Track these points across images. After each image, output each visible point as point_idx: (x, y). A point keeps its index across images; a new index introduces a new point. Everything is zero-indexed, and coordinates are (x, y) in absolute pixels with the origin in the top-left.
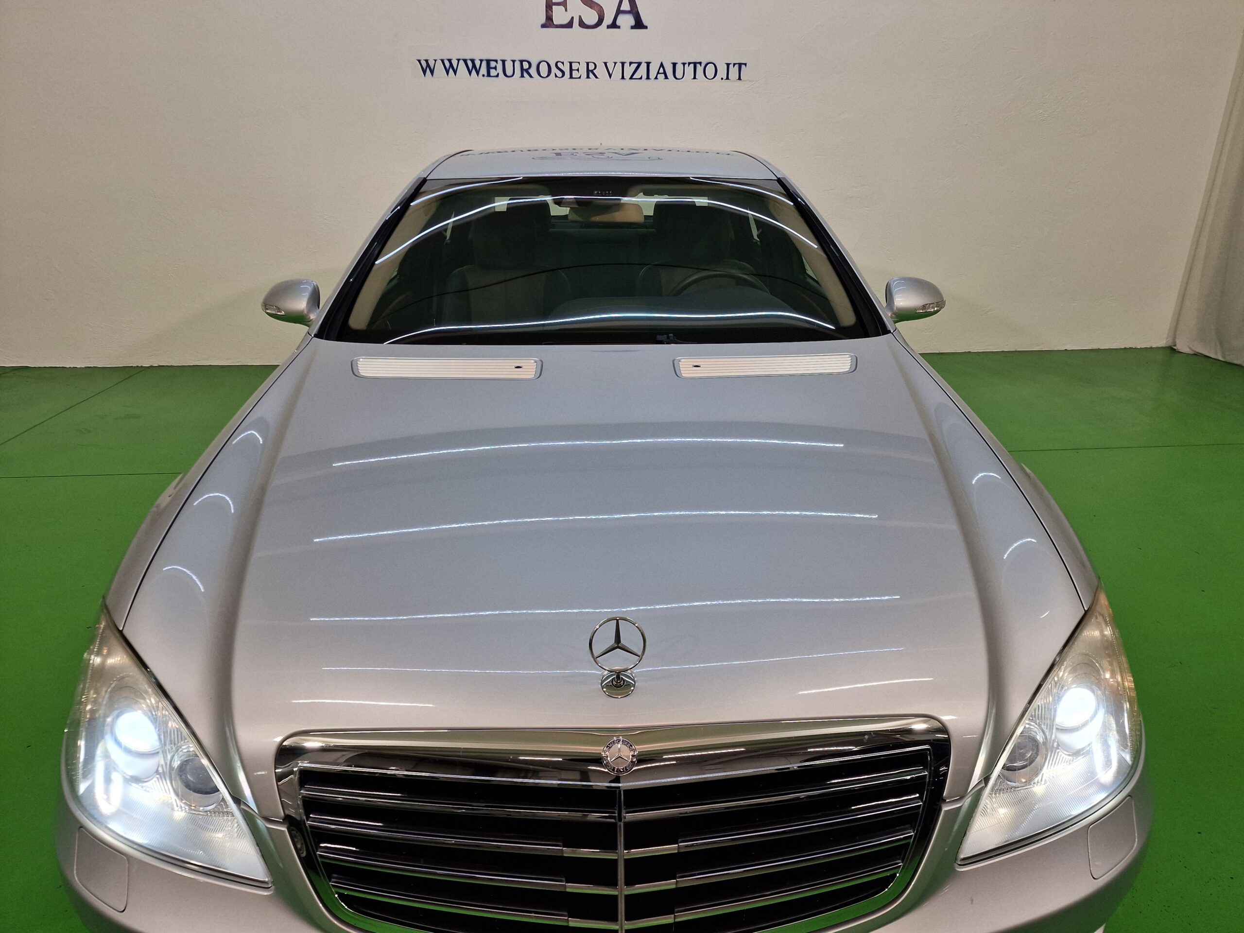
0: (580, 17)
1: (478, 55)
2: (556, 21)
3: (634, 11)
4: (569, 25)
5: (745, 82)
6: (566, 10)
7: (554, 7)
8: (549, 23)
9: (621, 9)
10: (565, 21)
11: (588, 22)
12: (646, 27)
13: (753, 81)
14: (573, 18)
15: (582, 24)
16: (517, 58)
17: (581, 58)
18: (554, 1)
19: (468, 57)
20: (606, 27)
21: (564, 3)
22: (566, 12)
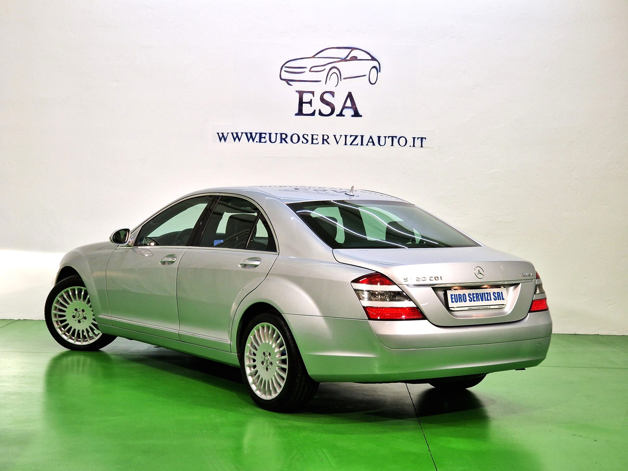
0: (320, 110)
1: (255, 130)
2: (304, 112)
3: (354, 106)
4: (313, 114)
5: (425, 149)
6: (311, 106)
7: (304, 104)
8: (300, 113)
9: (346, 106)
10: (311, 112)
11: (324, 112)
12: (361, 116)
13: (431, 148)
14: (315, 110)
15: (321, 114)
16: (279, 132)
17: (319, 133)
18: (304, 101)
19: (248, 131)
20: (336, 115)
21: (310, 103)
22: (311, 107)
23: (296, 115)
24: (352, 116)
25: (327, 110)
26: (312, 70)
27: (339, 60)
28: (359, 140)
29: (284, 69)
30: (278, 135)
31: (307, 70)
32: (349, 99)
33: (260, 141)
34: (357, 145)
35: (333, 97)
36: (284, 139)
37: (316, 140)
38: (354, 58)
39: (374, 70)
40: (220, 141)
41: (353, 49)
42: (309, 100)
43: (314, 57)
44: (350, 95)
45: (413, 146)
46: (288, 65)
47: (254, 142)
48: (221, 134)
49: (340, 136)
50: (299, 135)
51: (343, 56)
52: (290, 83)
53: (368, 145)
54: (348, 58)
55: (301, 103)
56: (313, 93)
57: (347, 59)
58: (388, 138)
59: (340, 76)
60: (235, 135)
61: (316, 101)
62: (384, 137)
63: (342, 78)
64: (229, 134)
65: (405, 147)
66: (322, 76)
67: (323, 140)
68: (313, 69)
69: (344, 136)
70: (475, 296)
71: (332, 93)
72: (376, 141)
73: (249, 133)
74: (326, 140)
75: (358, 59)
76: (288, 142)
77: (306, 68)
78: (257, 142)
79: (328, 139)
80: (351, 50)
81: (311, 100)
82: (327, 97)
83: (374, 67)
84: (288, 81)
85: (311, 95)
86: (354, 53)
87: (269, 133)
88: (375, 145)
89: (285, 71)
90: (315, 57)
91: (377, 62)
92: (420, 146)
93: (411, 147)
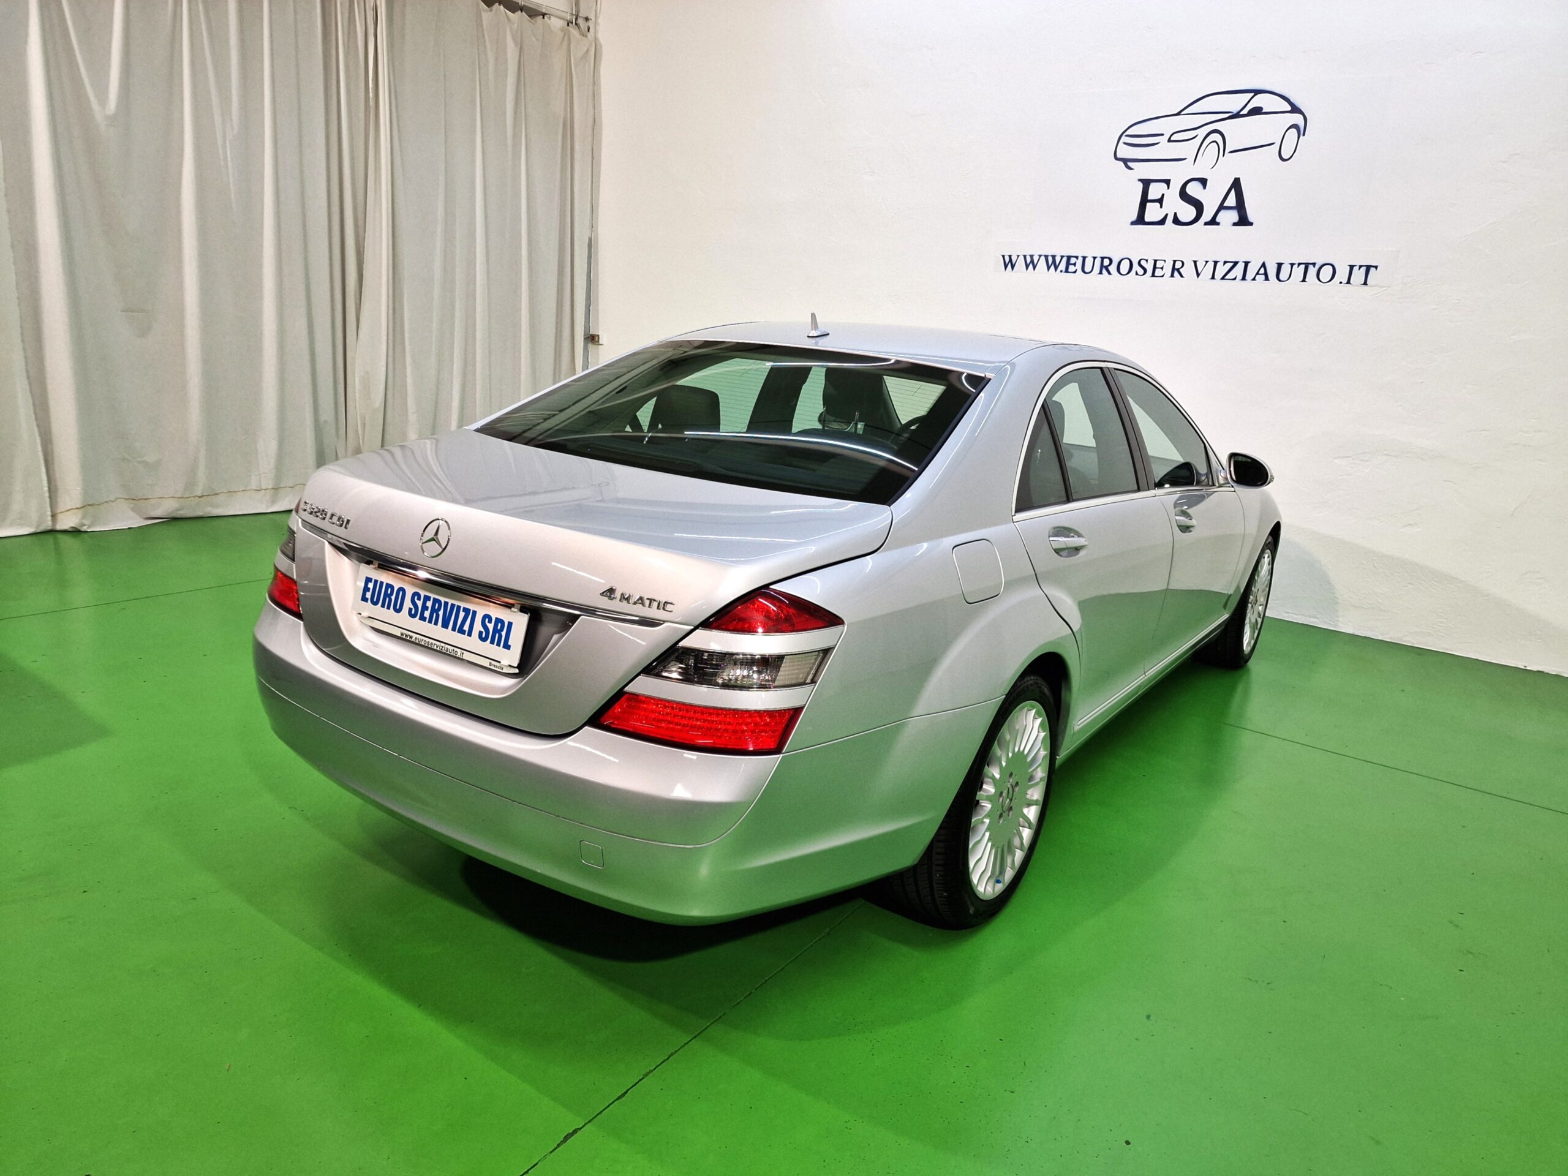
0: (1175, 214)
1: (1059, 250)
2: (1148, 218)
3: (1240, 206)
4: (1162, 222)
5: (1372, 288)
6: (1161, 207)
8: (1140, 220)
9: (1225, 204)
10: (1159, 218)
11: (1182, 218)
12: (1251, 224)
13: (1383, 287)
14: (1167, 215)
15: (1176, 221)
16: (1099, 255)
18: (1150, 198)
19: (1049, 253)
20: (1203, 223)
21: (1160, 201)
22: (1161, 209)
23: (1133, 223)
24: (1235, 224)
25: (1188, 212)
26: (1174, 138)
27: (1227, 115)
29: (1124, 139)
30: (1096, 260)
32: (1233, 191)
34: (1235, 279)
37: (1161, 270)
38: (1257, 111)
39: (1294, 131)
41: (1257, 92)
42: (1159, 197)
43: (1179, 114)
44: (1236, 184)
46: (1132, 131)
49: (1205, 263)
51: (1235, 110)
52: (1130, 164)
54: (1245, 112)
55: (1144, 201)
56: (1167, 182)
57: (1242, 113)
59: (1223, 149)
60: (1029, 260)
61: (1172, 197)
63: (1227, 151)
66: (1189, 150)
67: (1174, 269)
68: (1176, 137)
69: (1213, 263)
70: (429, 604)
71: (1203, 182)
72: (1272, 273)
74: (1178, 270)
75: (1264, 111)
77: (1162, 135)
80: (1252, 94)
81: (1163, 195)
82: (1194, 190)
83: (1295, 126)
84: (1125, 161)
85: (1165, 185)
86: (1258, 101)
89: (1125, 143)
90: (1182, 113)
91: (1301, 116)
92: (1363, 283)
93: (1342, 284)
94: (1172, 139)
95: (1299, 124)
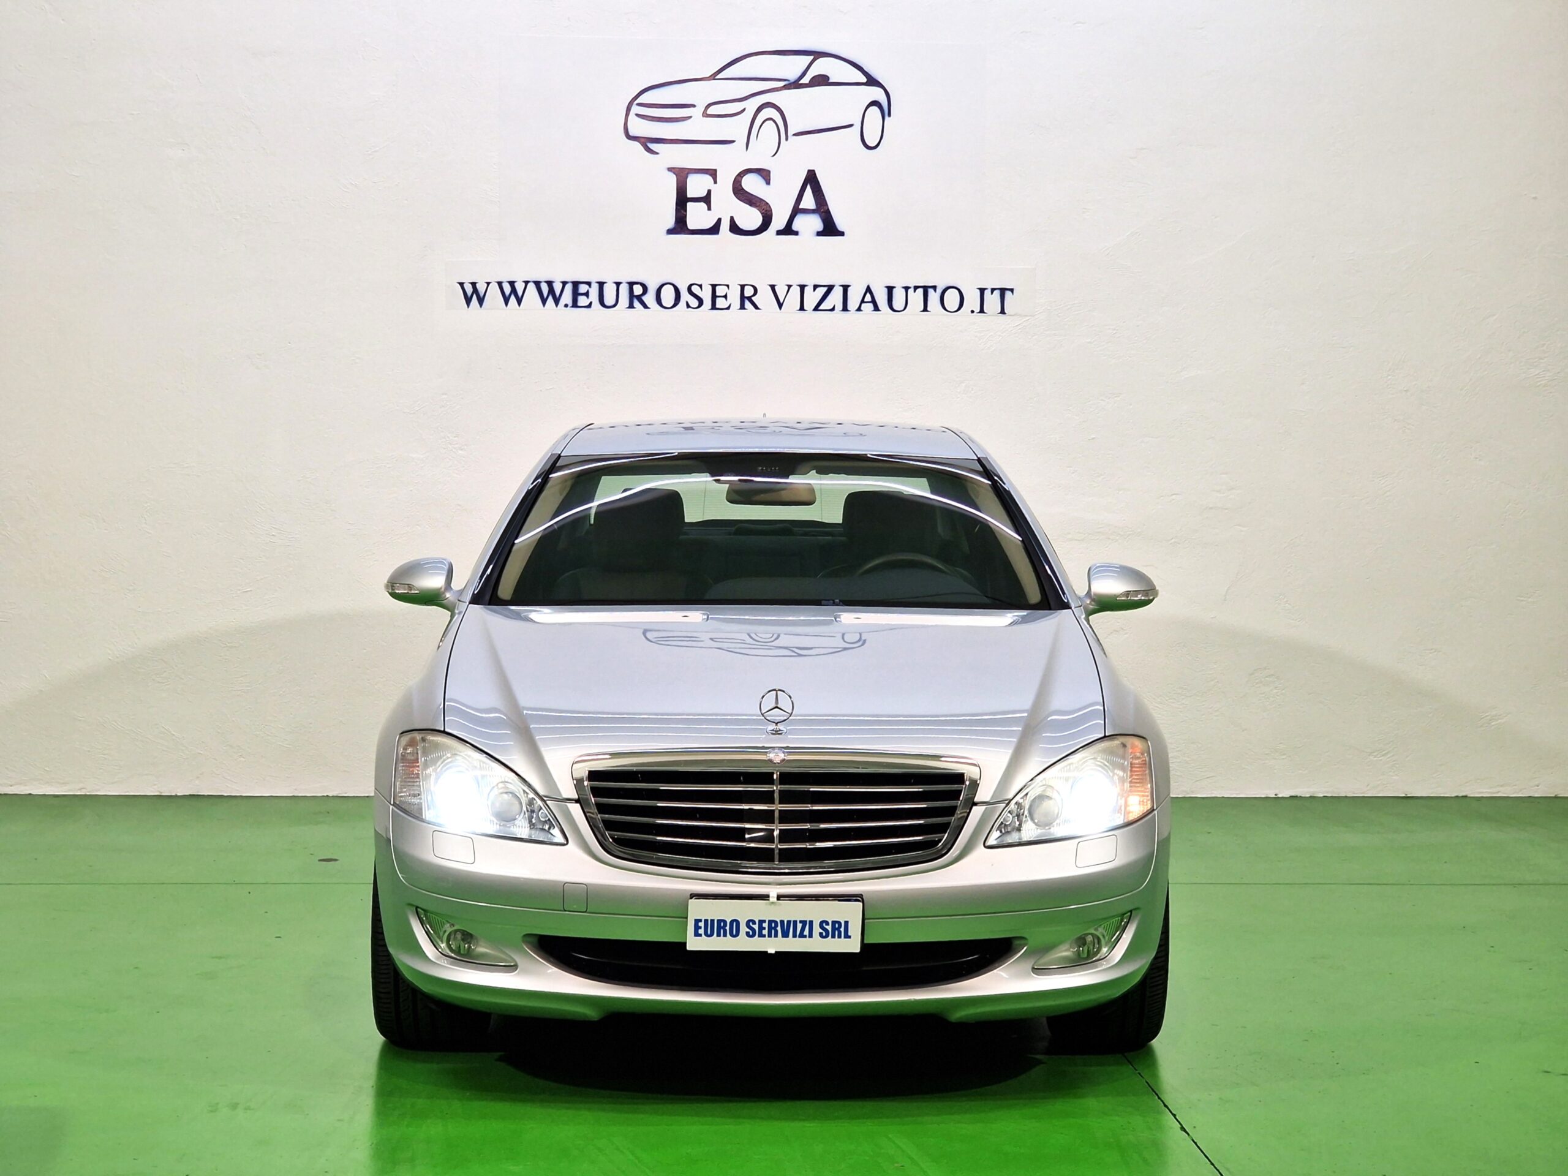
0: (732, 219)
1: (560, 275)
2: (691, 224)
3: (822, 209)
4: (715, 230)
5: (1012, 318)
6: (709, 208)
8: (680, 226)
9: (801, 207)
10: (709, 224)
11: (742, 225)
12: (842, 234)
13: (1026, 316)
14: (719, 220)
15: (735, 228)
16: (625, 278)
17: (732, 280)
18: (689, 196)
19: (542, 277)
20: (775, 233)
21: (707, 199)
22: (709, 212)
23: (670, 232)
24: (819, 234)
25: (750, 218)
26: (710, 111)
27: (782, 84)
28: (836, 297)
29: (635, 109)
30: (621, 286)
31: (697, 113)
32: (809, 189)
33: (575, 304)
34: (833, 309)
35: (768, 182)
36: (639, 298)
37: (724, 299)
38: (822, 80)
39: (875, 110)
40: (468, 306)
41: (818, 55)
42: (704, 194)
43: (713, 77)
44: (811, 179)
45: (980, 312)
46: (644, 99)
47: (559, 306)
48: (470, 285)
49: (787, 288)
50: (679, 287)
51: (793, 76)
52: (652, 146)
53: (861, 311)
54: (806, 80)
55: (682, 200)
56: (713, 173)
57: (802, 82)
58: (915, 291)
59: (783, 128)
61: (723, 194)
62: (903, 287)
63: (790, 133)
64: (491, 285)
65: (957, 315)
66: (736, 129)
67: (743, 298)
68: (712, 110)
69: (799, 288)
71: (765, 174)
72: (882, 300)
73: (546, 282)
74: (750, 299)
75: (831, 81)
76: (649, 306)
77: (694, 106)
78: (566, 306)
79: (756, 296)
80: (812, 57)
81: (709, 192)
82: (752, 184)
83: (876, 103)
84: (647, 143)
85: (709, 179)
86: (821, 67)
87: (598, 282)
88: (879, 310)
89: (637, 115)
90: (719, 76)
91: (881, 90)
92: (999, 311)
93: (975, 314)
94: (709, 112)
95: (877, 99)
